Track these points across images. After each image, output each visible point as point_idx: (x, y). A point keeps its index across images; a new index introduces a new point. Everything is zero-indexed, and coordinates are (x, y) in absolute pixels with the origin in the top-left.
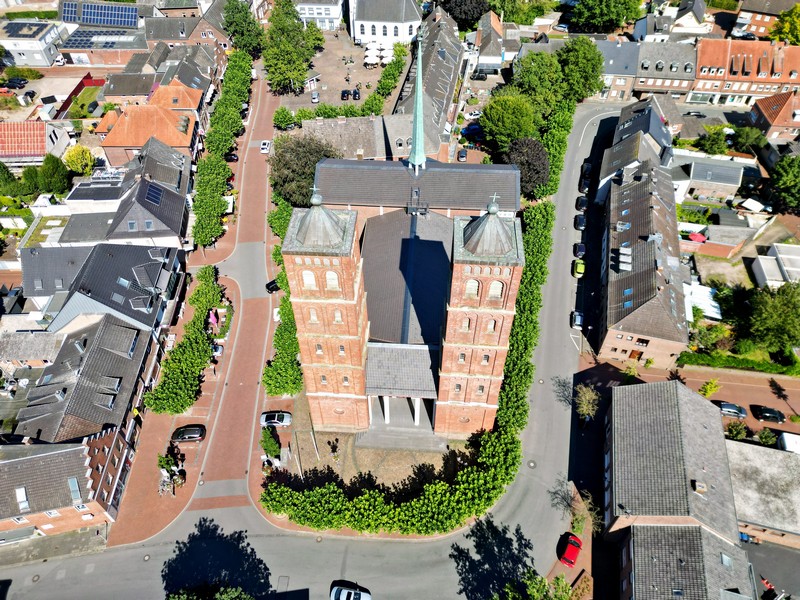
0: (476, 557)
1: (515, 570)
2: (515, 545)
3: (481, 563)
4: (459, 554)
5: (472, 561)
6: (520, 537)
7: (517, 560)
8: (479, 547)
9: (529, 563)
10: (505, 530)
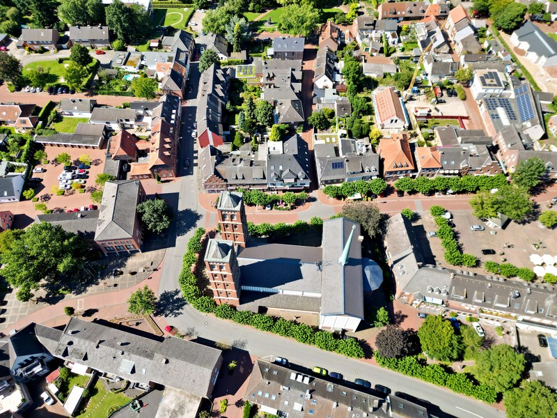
0: (175, 298)
1: (169, 310)
2: (176, 311)
3: (173, 299)
4: (177, 292)
5: (174, 296)
6: (179, 314)
7: (171, 311)
8: (178, 299)
9: (170, 315)
10: (182, 309)
